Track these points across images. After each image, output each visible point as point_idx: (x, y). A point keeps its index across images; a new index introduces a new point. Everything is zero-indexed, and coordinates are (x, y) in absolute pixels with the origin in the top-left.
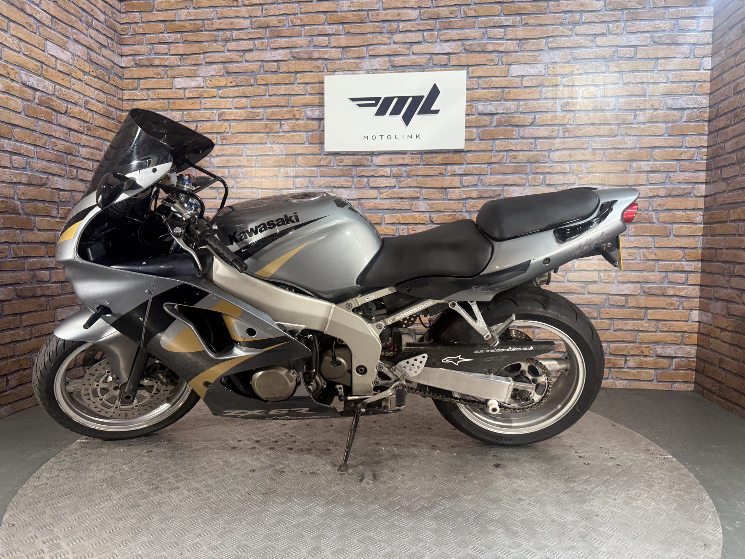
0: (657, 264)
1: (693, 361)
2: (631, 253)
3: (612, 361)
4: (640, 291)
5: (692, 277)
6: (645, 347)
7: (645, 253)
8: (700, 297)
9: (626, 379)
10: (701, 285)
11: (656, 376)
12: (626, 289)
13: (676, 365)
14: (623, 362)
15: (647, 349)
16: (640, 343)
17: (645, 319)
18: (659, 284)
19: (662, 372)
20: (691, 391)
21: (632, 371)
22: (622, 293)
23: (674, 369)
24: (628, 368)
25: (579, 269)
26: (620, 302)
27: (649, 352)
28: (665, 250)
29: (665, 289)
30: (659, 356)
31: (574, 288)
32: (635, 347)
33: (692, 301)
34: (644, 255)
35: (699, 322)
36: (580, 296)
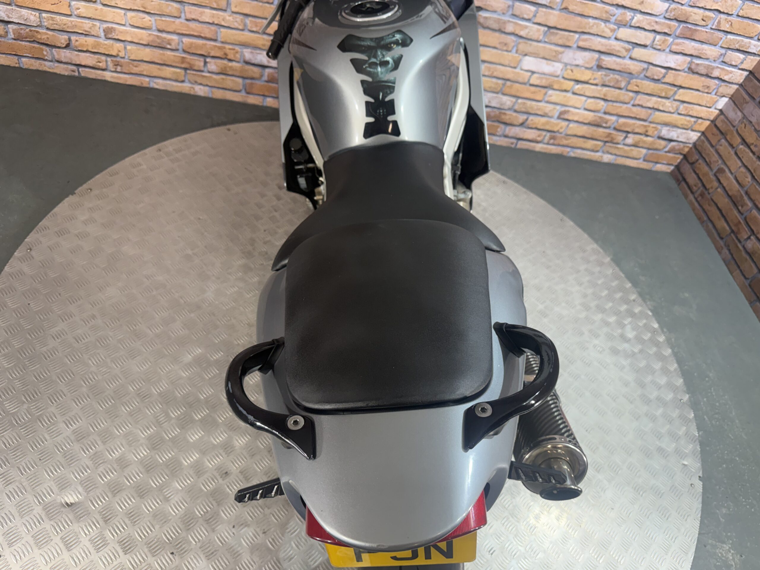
0: (724, 38)
1: (688, 147)
2: (706, 17)
3: (612, 136)
4: (686, 66)
5: (750, 61)
6: (653, 127)
7: (722, 20)
8: (741, 85)
9: (616, 155)
10: (751, 72)
11: (646, 155)
12: (673, 61)
13: (670, 148)
14: (622, 138)
15: (654, 129)
16: (651, 122)
17: (672, 98)
18: (710, 62)
19: (653, 153)
20: (667, 173)
21: (626, 148)
22: (666, 65)
23: (666, 152)
24: (624, 144)
25: (637, 25)
26: (657, 76)
27: (653, 132)
28: (746, 21)
29: (713, 68)
30: (660, 138)
31: (618, 48)
32: (643, 125)
33: (730, 87)
34: (719, 22)
35: (721, 110)
36: (618, 60)
